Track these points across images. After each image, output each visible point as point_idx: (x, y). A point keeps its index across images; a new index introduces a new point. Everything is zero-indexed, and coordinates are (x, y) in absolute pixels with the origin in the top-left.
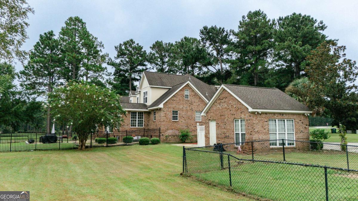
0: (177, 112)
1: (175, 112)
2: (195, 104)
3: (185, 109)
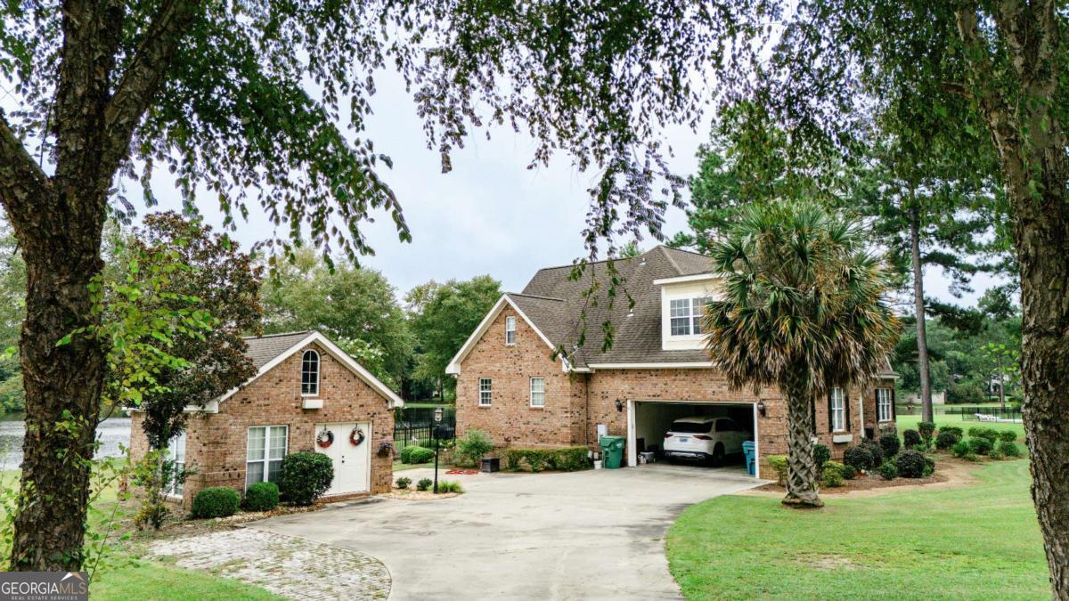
0: (490, 381)
1: (486, 383)
2: (527, 356)
3: (504, 372)
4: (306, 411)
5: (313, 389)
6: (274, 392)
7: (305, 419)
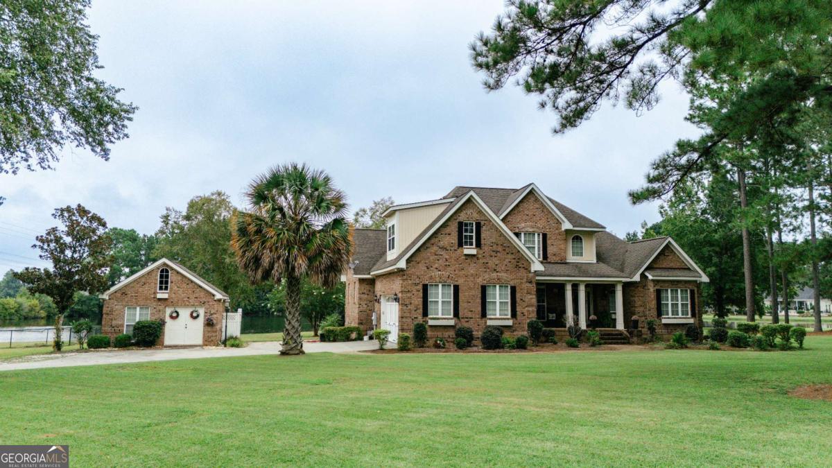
4: (160, 300)
5: (166, 288)
6: (140, 290)
7: (159, 304)
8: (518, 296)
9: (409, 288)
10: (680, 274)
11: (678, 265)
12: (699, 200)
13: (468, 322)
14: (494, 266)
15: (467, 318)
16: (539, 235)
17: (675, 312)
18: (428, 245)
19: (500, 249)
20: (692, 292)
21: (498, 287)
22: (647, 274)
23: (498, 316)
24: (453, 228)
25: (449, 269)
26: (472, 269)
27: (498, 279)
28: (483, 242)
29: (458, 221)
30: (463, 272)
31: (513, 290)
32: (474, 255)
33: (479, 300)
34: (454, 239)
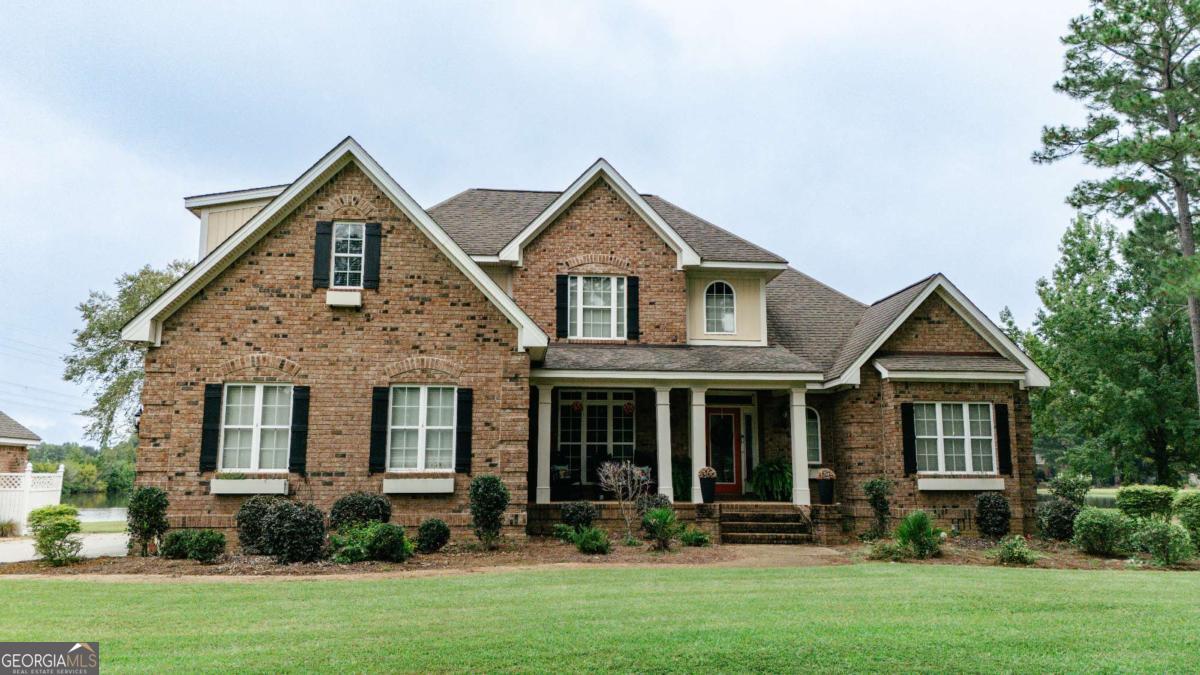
8: (478, 416)
9: (166, 395)
10: (969, 367)
11: (967, 345)
12: (1112, 267)
13: (330, 484)
14: (414, 338)
15: (330, 474)
16: (620, 281)
17: (955, 463)
18: (228, 282)
19: (432, 292)
20: (1001, 412)
21: (424, 392)
22: (879, 367)
23: (420, 469)
24: (302, 239)
25: (282, 344)
26: (350, 344)
27: (424, 371)
28: (384, 275)
29: (317, 220)
30: (323, 352)
31: (466, 399)
32: (357, 309)
33: (366, 427)
34: (305, 268)
